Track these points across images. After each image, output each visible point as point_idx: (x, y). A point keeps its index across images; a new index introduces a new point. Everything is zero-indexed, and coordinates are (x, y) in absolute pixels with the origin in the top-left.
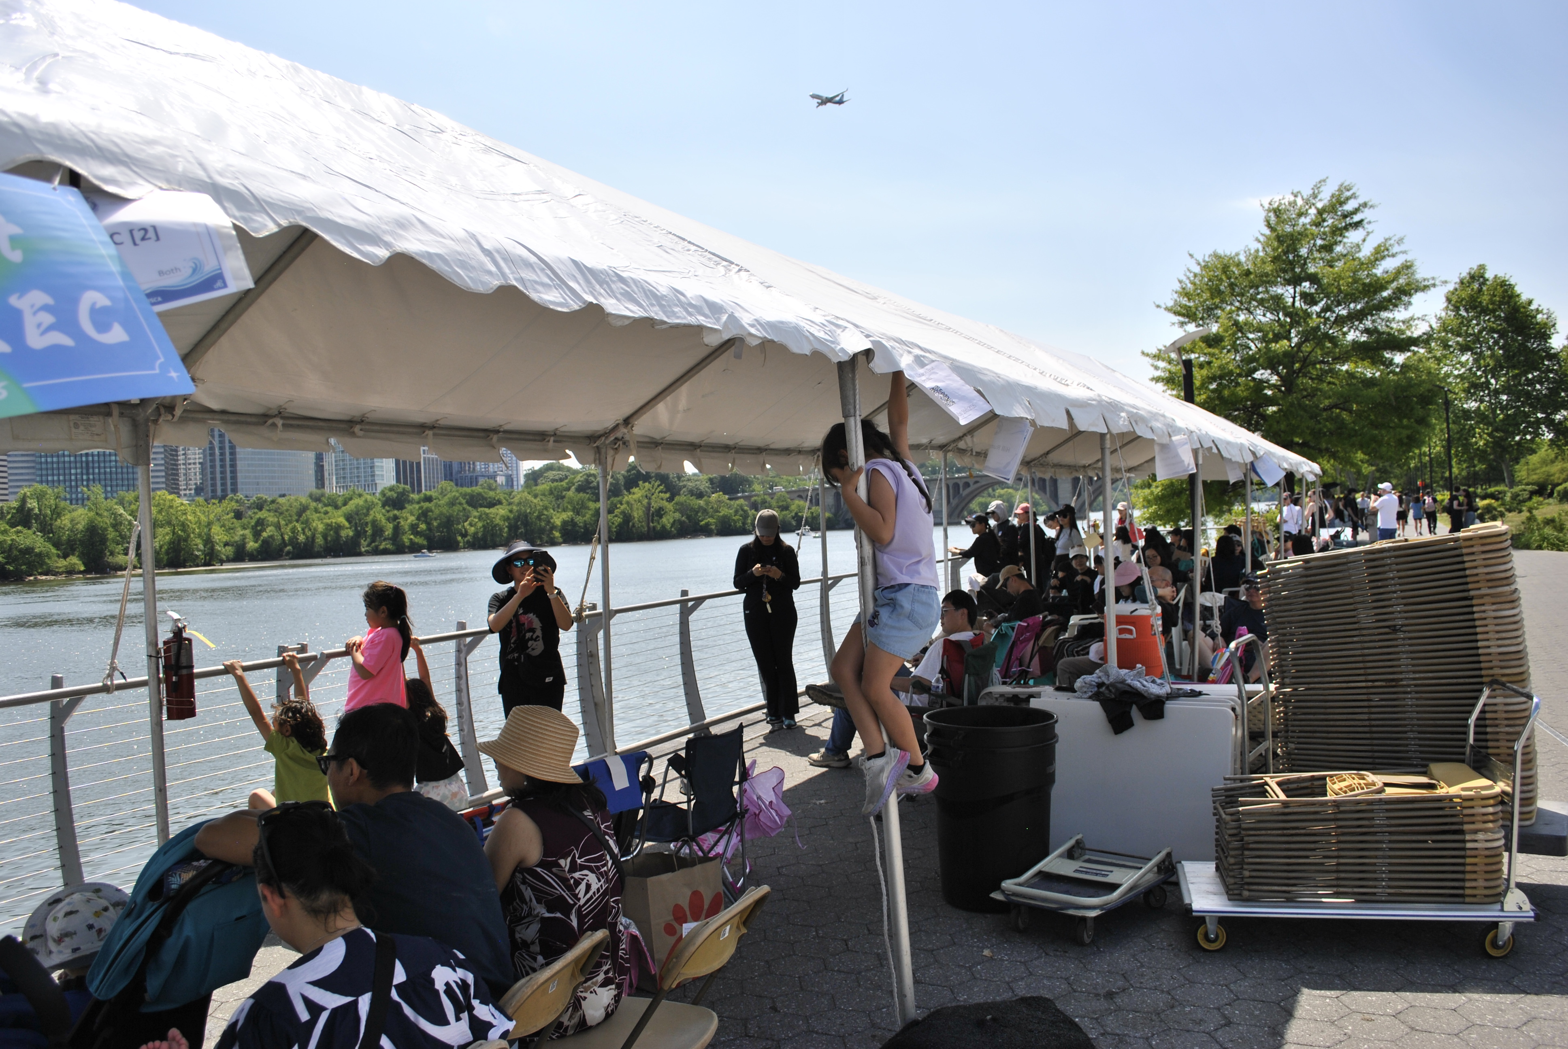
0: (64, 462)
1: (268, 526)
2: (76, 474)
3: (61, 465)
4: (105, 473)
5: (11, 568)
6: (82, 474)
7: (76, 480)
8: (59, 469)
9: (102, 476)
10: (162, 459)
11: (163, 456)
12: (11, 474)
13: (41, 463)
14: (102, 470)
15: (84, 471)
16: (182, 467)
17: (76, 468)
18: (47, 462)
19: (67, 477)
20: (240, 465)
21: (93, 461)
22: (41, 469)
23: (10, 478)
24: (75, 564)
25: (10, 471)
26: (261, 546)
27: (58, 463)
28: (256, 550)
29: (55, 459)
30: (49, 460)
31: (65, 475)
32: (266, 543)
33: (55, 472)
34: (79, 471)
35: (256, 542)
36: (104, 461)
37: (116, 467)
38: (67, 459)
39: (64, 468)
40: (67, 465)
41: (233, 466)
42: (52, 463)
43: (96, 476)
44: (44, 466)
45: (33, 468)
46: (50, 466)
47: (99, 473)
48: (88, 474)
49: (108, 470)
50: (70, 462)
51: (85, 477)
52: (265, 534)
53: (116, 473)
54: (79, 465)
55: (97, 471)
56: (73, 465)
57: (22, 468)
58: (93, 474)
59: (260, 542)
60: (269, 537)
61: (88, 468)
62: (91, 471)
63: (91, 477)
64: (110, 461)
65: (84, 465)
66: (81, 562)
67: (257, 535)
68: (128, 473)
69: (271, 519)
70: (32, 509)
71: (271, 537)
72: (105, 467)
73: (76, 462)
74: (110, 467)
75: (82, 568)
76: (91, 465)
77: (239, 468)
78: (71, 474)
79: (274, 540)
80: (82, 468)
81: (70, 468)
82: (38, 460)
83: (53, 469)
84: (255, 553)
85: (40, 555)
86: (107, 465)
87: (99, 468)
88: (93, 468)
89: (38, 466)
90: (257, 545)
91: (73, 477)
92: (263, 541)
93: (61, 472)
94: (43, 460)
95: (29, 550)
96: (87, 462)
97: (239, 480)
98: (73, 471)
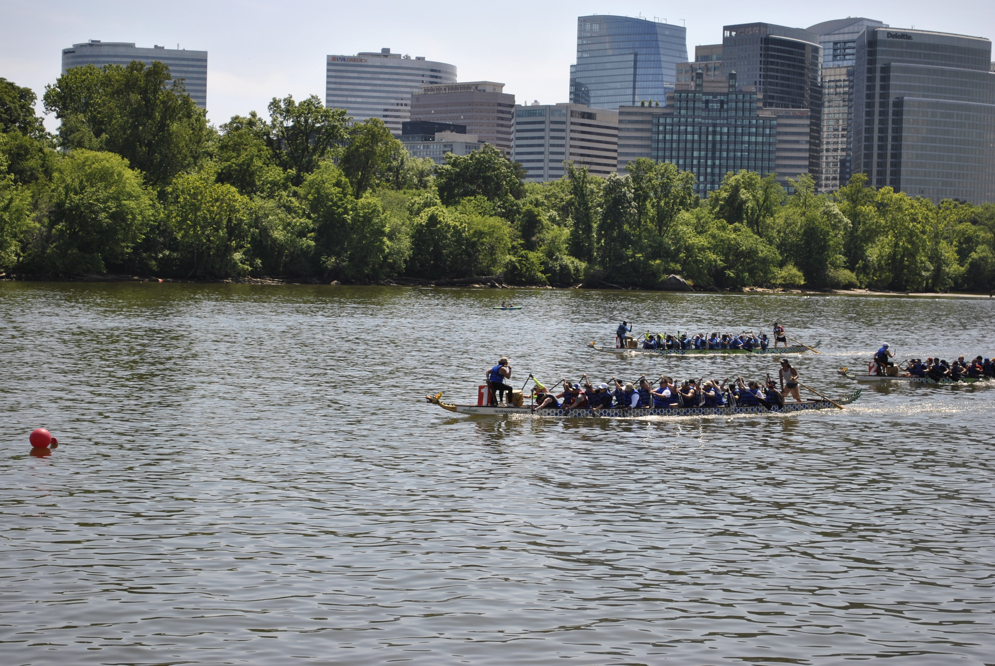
0: (686, 141)
1: (978, 243)
2: (699, 158)
3: (682, 145)
4: (735, 158)
5: (732, 275)
6: (706, 158)
7: (699, 165)
8: (678, 149)
9: (731, 163)
10: (807, 142)
11: (807, 138)
12: (621, 154)
13: (658, 141)
14: (732, 154)
15: (710, 154)
16: (825, 153)
17: (700, 150)
18: (665, 140)
19: (688, 161)
20: (906, 155)
21: (721, 142)
22: (658, 149)
23: (620, 158)
24: (795, 276)
25: (620, 150)
26: (969, 271)
27: (679, 141)
28: (962, 276)
29: (675, 137)
30: (668, 137)
31: (685, 158)
32: (974, 265)
33: (674, 154)
34: (703, 153)
35: (961, 264)
36: (735, 143)
37: (749, 151)
38: (689, 137)
39: (686, 150)
40: (689, 145)
41: (897, 156)
42: (672, 141)
43: (724, 162)
44: (661, 145)
45: (647, 146)
46: (668, 145)
47: (727, 158)
48: (713, 158)
49: (739, 154)
50: (693, 141)
51: (709, 162)
52: (974, 255)
53: (748, 159)
54: (703, 146)
55: (724, 154)
56: (696, 146)
57: (635, 146)
58: (720, 158)
59: (967, 265)
60: (980, 258)
61: (714, 150)
62: (718, 154)
63: (717, 162)
64: (742, 143)
65: (710, 146)
66: (800, 274)
67: (963, 254)
68: (762, 159)
69: (982, 234)
70: (746, 202)
71: (982, 259)
72: (735, 151)
73: (700, 141)
74: (742, 151)
75: (802, 282)
76: (718, 146)
77: (904, 159)
78: (692, 158)
79: (986, 263)
80: (707, 150)
81: (693, 150)
82: (655, 136)
83: (672, 149)
84: (960, 281)
85: (765, 261)
86: (738, 147)
87: (728, 151)
88: (721, 151)
89: (654, 145)
90: (962, 269)
91: (695, 162)
92: (972, 264)
93: (682, 153)
94: (661, 137)
95: (751, 253)
96: (714, 142)
97: (903, 177)
98: (696, 154)
